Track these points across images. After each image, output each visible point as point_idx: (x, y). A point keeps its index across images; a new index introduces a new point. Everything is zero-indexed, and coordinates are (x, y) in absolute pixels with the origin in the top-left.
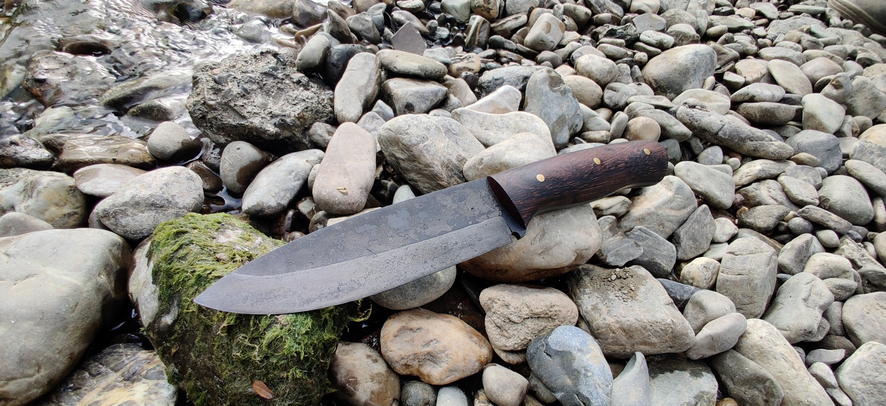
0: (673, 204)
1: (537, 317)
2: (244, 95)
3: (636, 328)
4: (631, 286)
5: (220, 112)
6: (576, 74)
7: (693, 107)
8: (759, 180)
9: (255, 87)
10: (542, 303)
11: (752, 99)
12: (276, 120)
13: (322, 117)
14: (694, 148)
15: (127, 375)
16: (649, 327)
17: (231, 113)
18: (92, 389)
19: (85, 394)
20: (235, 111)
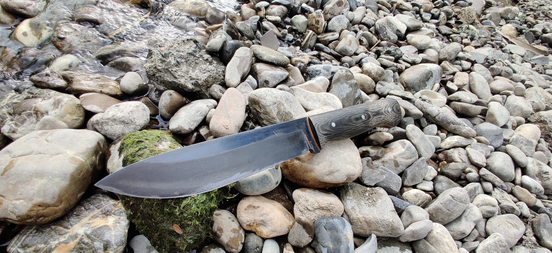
0: (404, 156)
1: (322, 209)
2: (177, 65)
3: (373, 222)
4: (374, 198)
5: (163, 74)
6: (362, 73)
7: (425, 100)
8: (454, 147)
9: (183, 61)
10: (326, 202)
11: (459, 101)
12: (193, 81)
13: (217, 82)
14: (422, 124)
15: (104, 212)
16: (380, 222)
17: (169, 74)
18: (86, 216)
19: (82, 219)
20: (171, 73)
